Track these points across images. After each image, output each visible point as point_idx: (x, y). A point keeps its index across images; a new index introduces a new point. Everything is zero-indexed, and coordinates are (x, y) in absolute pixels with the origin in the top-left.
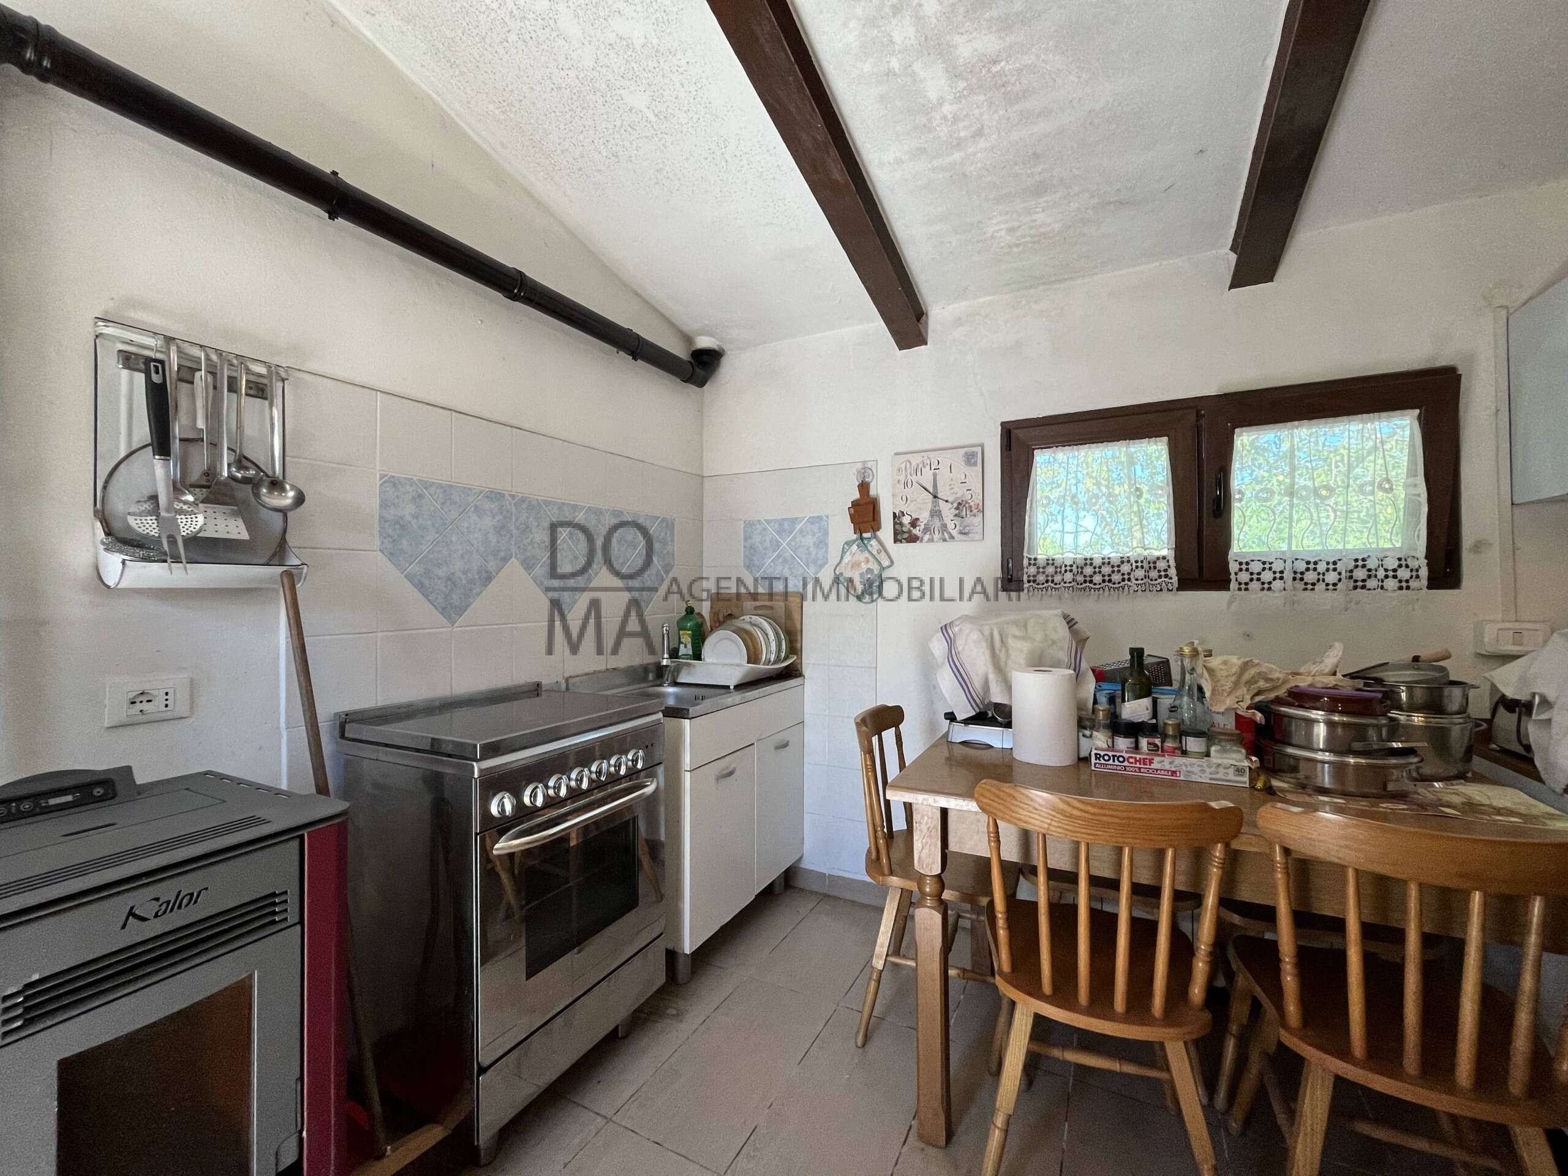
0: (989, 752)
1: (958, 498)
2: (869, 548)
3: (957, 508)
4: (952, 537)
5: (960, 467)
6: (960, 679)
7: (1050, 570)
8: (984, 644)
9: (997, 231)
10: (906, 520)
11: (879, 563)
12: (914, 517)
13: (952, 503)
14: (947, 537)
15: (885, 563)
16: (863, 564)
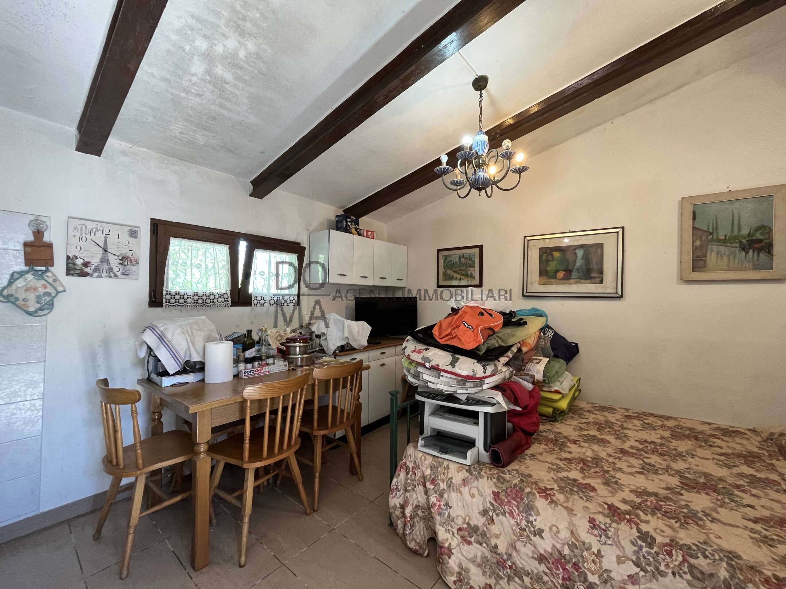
1: (123, 254)
2: (46, 278)
3: (121, 260)
4: (116, 276)
5: (125, 238)
7: (177, 297)
10: (79, 262)
12: (86, 260)
13: (118, 256)
14: (112, 275)
15: (60, 289)
16: (40, 289)
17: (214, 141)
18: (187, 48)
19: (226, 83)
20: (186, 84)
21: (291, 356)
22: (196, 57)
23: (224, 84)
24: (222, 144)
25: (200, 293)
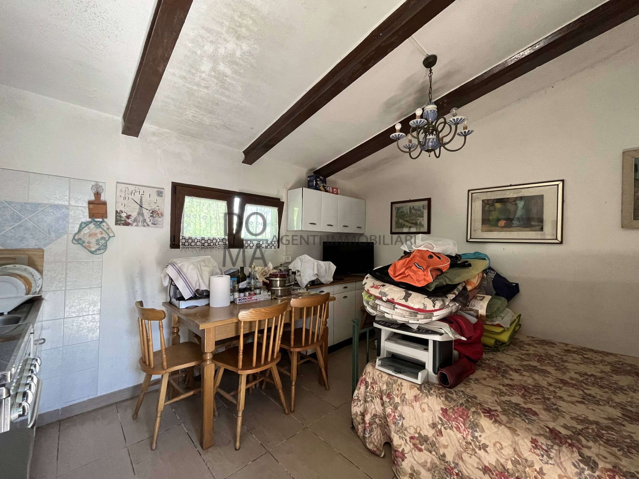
1: (153, 209)
2: (102, 227)
4: (148, 225)
6: (187, 283)
7: (190, 241)
10: (124, 215)
11: (108, 234)
12: (128, 214)
15: (111, 235)
16: (98, 235)
17: (216, 121)
18: (199, 52)
19: (226, 77)
20: (197, 79)
21: (273, 288)
22: (205, 59)
23: (225, 78)
24: (222, 124)
25: (206, 238)
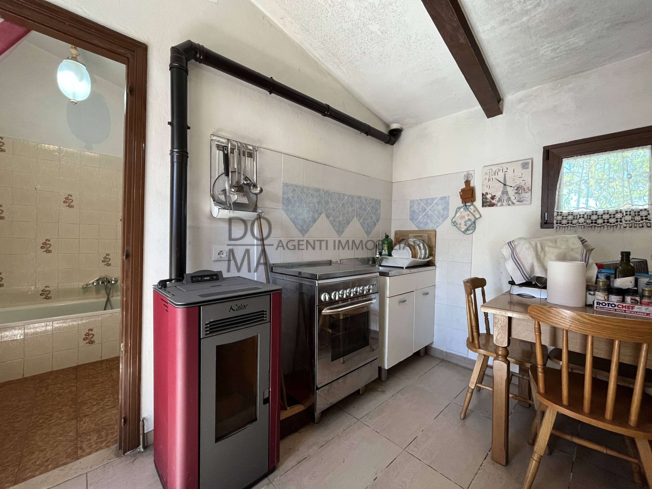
0: (533, 299)
1: (517, 185)
2: (470, 210)
3: (516, 190)
4: (513, 203)
5: (519, 171)
6: (518, 265)
7: (570, 217)
8: (532, 249)
9: (545, 52)
10: (489, 196)
11: (474, 216)
12: (493, 194)
13: (514, 187)
14: (510, 202)
16: (466, 217)
17: (594, 30)
24: (607, 26)
